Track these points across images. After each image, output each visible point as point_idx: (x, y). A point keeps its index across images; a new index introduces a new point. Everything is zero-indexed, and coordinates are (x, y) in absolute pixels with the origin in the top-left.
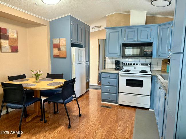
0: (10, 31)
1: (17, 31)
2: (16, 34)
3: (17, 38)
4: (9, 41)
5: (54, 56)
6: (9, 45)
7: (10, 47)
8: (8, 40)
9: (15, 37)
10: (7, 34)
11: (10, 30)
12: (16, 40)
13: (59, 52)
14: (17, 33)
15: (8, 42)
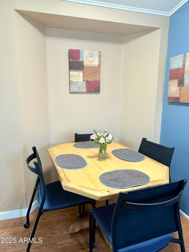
0: (87, 53)
1: (99, 52)
2: (98, 58)
3: (99, 65)
4: (84, 73)
5: (169, 98)
6: (84, 81)
7: (85, 82)
8: (82, 71)
9: (96, 63)
10: (81, 60)
11: (86, 51)
12: (97, 70)
13: (180, 89)
14: (100, 56)
15: (81, 74)
